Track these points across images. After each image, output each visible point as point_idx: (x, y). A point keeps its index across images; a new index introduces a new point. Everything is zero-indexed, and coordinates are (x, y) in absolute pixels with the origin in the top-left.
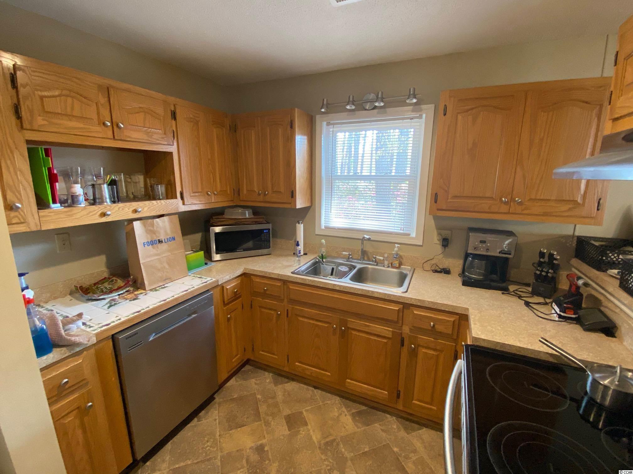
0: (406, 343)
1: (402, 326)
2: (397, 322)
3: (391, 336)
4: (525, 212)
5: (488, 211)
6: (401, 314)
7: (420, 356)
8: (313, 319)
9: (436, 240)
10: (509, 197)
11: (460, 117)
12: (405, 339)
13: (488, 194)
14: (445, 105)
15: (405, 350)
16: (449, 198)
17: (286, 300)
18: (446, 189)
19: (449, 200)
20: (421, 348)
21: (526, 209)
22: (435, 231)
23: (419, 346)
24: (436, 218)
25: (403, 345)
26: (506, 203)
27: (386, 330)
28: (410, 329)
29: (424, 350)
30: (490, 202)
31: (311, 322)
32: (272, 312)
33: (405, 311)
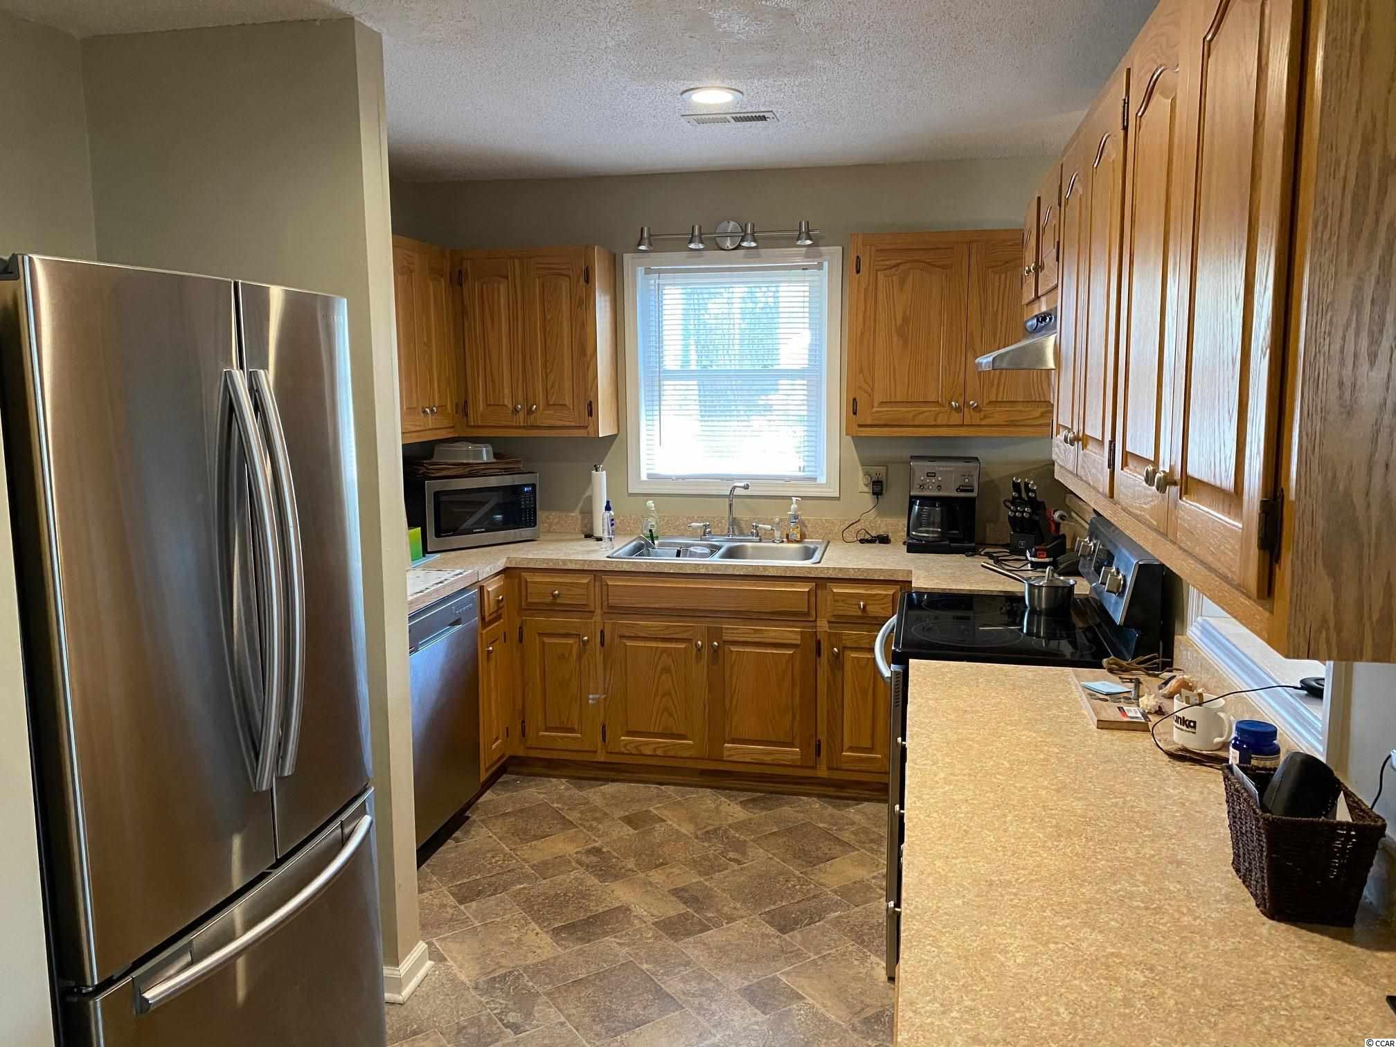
0: (824, 646)
1: (815, 621)
2: (808, 614)
3: (799, 642)
4: (983, 423)
5: (933, 423)
6: (813, 599)
7: (848, 666)
8: (655, 639)
9: (861, 484)
10: (961, 400)
11: (881, 275)
12: (822, 642)
13: (932, 398)
14: (858, 257)
15: (824, 658)
16: (876, 405)
17: (599, 611)
18: (870, 390)
19: (874, 409)
20: (849, 652)
21: (985, 417)
22: (860, 468)
23: (845, 648)
24: (858, 441)
25: (819, 653)
26: (958, 409)
27: (790, 633)
28: (829, 622)
29: (854, 655)
30: (937, 409)
31: (654, 644)
32: (571, 641)
33: (819, 592)
